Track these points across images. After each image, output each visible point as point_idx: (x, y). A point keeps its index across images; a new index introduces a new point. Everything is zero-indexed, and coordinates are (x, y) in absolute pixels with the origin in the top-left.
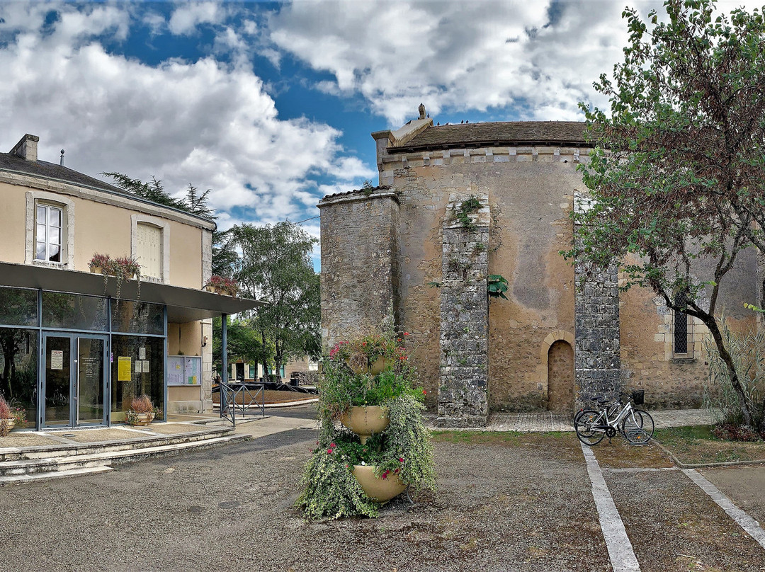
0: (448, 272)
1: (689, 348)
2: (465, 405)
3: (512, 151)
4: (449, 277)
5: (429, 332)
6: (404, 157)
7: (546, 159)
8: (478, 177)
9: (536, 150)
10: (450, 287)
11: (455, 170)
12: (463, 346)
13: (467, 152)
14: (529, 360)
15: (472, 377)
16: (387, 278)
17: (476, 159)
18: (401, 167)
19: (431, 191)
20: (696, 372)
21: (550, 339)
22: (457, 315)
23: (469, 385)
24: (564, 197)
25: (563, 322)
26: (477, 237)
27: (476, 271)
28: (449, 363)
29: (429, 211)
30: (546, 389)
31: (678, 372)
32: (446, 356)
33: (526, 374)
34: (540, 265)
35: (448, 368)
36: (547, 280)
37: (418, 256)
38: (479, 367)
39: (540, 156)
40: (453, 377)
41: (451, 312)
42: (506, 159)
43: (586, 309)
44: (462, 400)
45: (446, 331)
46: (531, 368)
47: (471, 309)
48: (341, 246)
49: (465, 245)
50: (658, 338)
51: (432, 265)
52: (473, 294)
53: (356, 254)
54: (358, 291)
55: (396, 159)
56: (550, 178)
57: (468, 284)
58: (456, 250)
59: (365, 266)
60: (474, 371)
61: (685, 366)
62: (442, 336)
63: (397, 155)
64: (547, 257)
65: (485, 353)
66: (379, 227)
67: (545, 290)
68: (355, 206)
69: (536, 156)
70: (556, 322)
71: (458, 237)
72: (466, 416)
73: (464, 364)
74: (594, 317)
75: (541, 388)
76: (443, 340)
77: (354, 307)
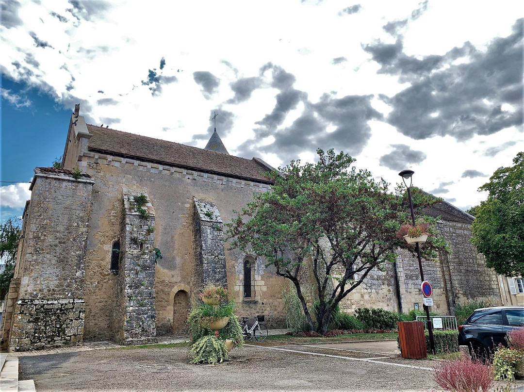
0: (130, 244)
1: (252, 294)
2: (143, 331)
3: (161, 167)
4: (130, 247)
5: (97, 284)
6: (97, 155)
7: (177, 175)
8: (141, 180)
9: (173, 169)
10: (132, 255)
11: (127, 172)
12: (141, 294)
13: (136, 163)
14: (163, 303)
15: (147, 314)
16: (83, 243)
17: (141, 168)
18: (93, 161)
19: (110, 183)
20: (257, 309)
21: (176, 290)
22: (137, 274)
23: (145, 319)
24: (188, 200)
25: (184, 279)
26: (149, 223)
27: (148, 245)
28: (132, 305)
29: (106, 197)
30: (172, 321)
31: (247, 308)
32: (129, 300)
33: (161, 312)
34: (172, 242)
35: (131, 308)
36: (175, 252)
37: (95, 228)
38: (151, 307)
39: (175, 173)
40: (134, 314)
41: (132, 272)
42: (156, 171)
43: (210, 272)
44: (140, 328)
45: (129, 283)
46: (164, 308)
47: (146, 270)
48: (51, 212)
49: (141, 227)
50: (237, 288)
51: (104, 236)
52: (147, 261)
53: (61, 220)
54: (58, 250)
55: (92, 156)
56: (179, 187)
57: (144, 254)
58: (135, 229)
59: (67, 231)
60: (149, 310)
61: (251, 305)
62: (127, 287)
63: (93, 153)
64: (176, 237)
65: (155, 298)
66: (82, 204)
67: (174, 258)
68: (65, 184)
69: (173, 173)
70: (179, 279)
71: (137, 221)
72: (143, 338)
73: (142, 305)
74: (214, 276)
75: (169, 320)
76: (127, 290)
77: (53, 262)
